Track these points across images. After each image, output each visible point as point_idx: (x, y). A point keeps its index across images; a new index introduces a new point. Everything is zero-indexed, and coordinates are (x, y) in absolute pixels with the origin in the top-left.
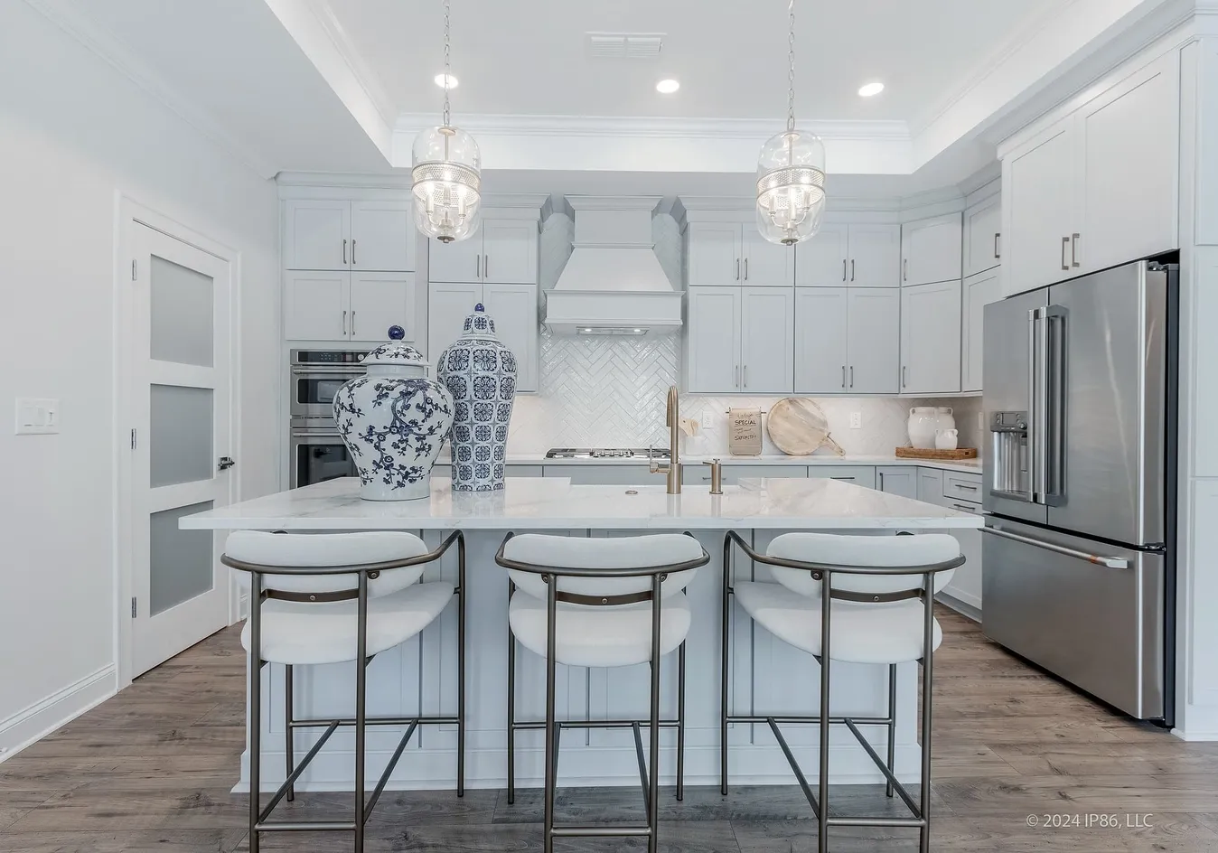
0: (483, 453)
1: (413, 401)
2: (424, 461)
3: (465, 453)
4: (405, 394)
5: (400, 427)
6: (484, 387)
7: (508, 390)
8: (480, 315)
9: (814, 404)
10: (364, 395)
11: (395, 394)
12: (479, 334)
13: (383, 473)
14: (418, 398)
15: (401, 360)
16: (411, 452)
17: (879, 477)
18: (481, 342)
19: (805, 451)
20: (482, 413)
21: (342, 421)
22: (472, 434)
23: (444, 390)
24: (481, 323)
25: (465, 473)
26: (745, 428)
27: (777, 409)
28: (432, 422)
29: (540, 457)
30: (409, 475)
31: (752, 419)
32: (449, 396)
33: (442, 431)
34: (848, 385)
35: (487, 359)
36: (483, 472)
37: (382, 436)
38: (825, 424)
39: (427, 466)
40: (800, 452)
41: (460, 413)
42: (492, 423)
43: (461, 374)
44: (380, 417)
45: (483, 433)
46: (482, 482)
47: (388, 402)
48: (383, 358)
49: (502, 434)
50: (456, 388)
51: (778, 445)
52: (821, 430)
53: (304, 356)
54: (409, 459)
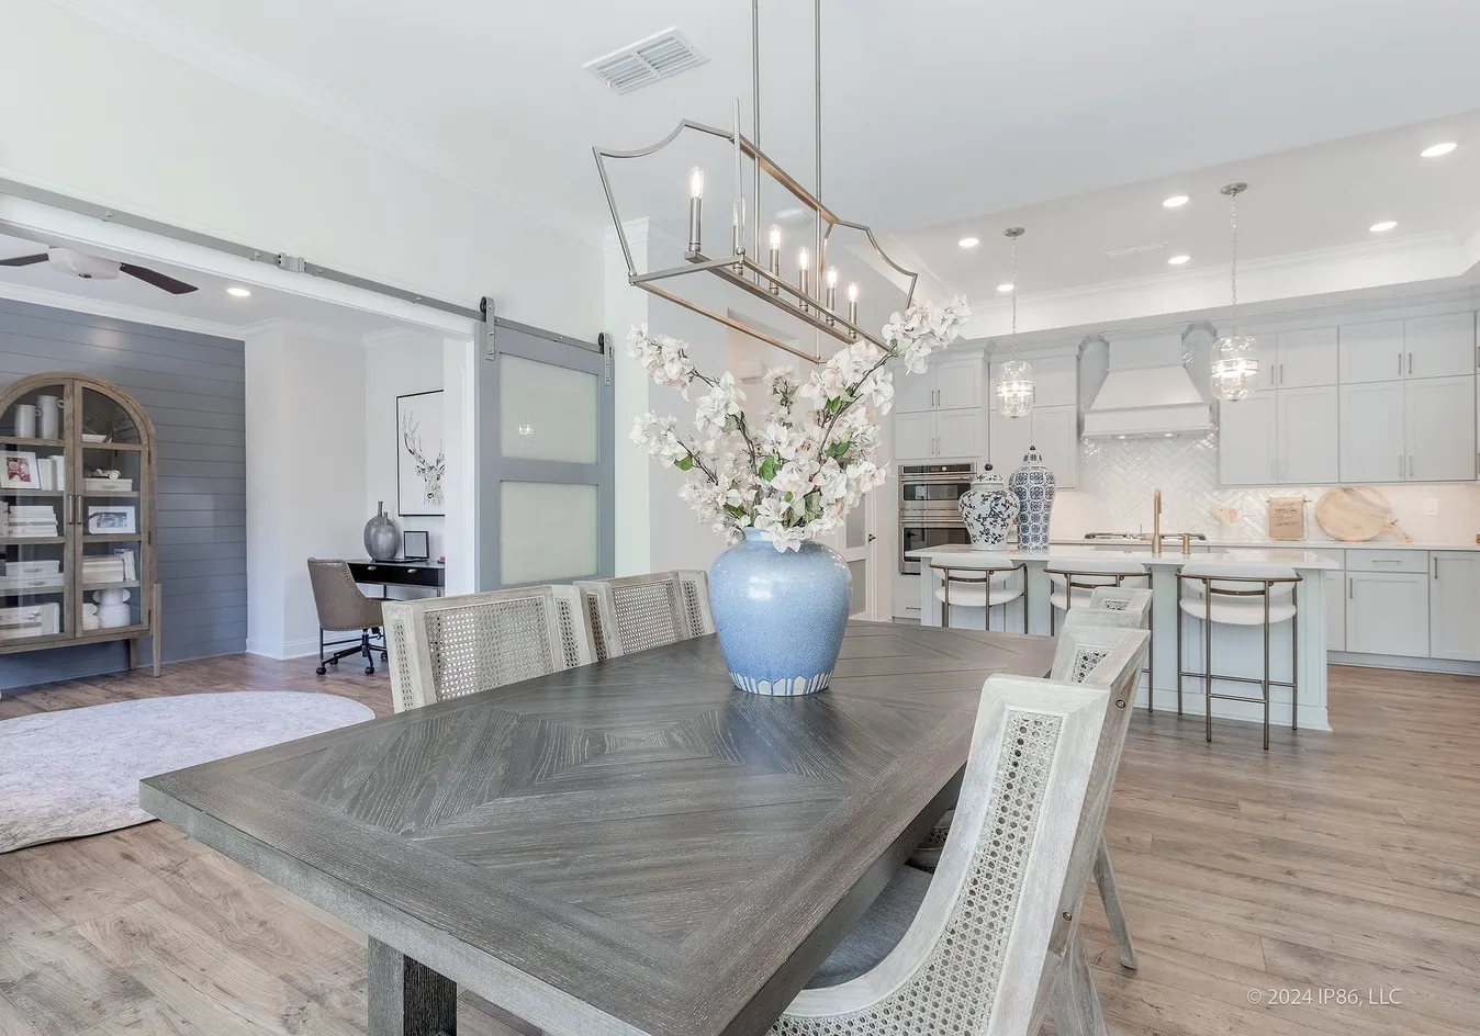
0: (1036, 529)
1: (1000, 502)
2: (1005, 532)
3: (1025, 529)
4: (996, 499)
5: (995, 515)
6: (1036, 493)
7: (1050, 494)
8: (1032, 452)
9: (1373, 491)
10: (976, 500)
11: (991, 499)
12: (1033, 463)
13: (984, 536)
14: (1002, 500)
15: (992, 481)
16: (999, 526)
17: (1432, 562)
18: (1034, 468)
19: (1362, 538)
20: (1035, 507)
21: (965, 512)
22: (1030, 519)
23: (1015, 496)
24: (1034, 457)
25: (1025, 539)
26: (1285, 515)
27: (1328, 498)
28: (1009, 512)
29: (1081, 538)
30: (997, 539)
31: (1294, 507)
32: (1017, 498)
33: (1014, 516)
34: (1408, 475)
35: (1038, 478)
36: (1036, 538)
37: (985, 519)
38: (1388, 511)
39: (1006, 534)
40: (1355, 538)
41: (1023, 507)
42: (1041, 512)
43: (1023, 486)
44: (985, 510)
45: (1036, 518)
46: (1034, 544)
47: (987, 503)
48: (984, 481)
49: (1047, 518)
50: (1020, 494)
51: (1329, 531)
52: (1383, 518)
53: (907, 470)
54: (997, 531)
